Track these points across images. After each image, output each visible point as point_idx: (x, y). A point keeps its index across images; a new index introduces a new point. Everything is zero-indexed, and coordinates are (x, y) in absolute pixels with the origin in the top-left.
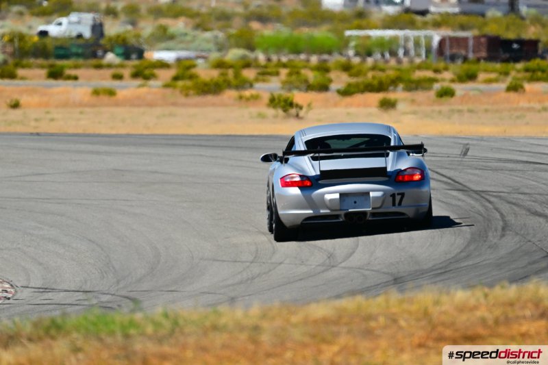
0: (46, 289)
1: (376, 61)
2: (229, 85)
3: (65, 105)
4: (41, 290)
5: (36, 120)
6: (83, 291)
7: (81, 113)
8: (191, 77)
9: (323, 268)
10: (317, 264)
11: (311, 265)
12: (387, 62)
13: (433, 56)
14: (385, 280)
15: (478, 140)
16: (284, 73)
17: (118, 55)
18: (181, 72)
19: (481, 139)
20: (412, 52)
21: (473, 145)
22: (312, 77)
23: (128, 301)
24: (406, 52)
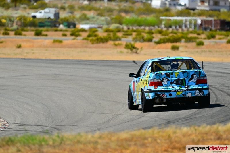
0: (22, 124)
1: (173, 29)
2: (110, 39)
3: (40, 46)
4: (20, 125)
5: (27, 53)
6: (37, 125)
7: (46, 50)
8: (96, 36)
9: (138, 117)
10: (137, 115)
11: (134, 115)
12: (177, 30)
13: (197, 28)
14: (164, 122)
15: (208, 63)
16: (134, 34)
17: (65, 26)
18: (91, 33)
19: (210, 63)
20: (188, 26)
21: (206, 66)
22: (146, 36)
23: (56, 129)
24: (186, 26)
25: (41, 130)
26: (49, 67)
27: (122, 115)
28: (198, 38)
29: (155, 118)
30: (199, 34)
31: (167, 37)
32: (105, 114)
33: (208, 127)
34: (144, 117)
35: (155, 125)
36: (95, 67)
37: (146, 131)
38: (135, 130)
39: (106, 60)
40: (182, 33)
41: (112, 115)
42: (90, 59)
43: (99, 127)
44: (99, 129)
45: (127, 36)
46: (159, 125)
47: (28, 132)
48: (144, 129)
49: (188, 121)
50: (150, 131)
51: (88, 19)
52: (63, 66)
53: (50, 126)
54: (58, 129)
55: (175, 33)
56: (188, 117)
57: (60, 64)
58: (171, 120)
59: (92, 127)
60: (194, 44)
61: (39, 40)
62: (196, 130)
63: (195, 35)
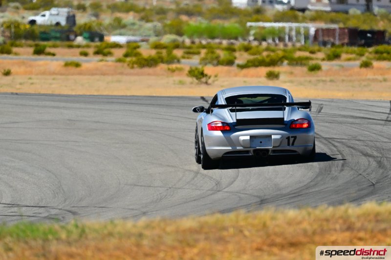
0: (13, 205)
1: (269, 44)
2: (162, 61)
3: (43, 73)
4: (10, 206)
5: (21, 84)
6: (39, 207)
7: (54, 79)
8: (136, 55)
9: (211, 192)
10: (208, 189)
11: (203, 190)
12: (277, 45)
13: (310, 41)
14: (254, 201)
15: (329, 102)
16: (203, 52)
17: (85, 38)
18: (130, 51)
19: (332, 101)
20: (294, 39)
21: (326, 105)
22: (223, 55)
23: (70, 214)
24: (290, 39)
25: (46, 214)
26: (58, 108)
27: (184, 189)
28: (311, 59)
29: (240, 194)
30: (312, 52)
31: (259, 57)
32: (155, 187)
33: (331, 209)
34: (220, 192)
35: (239, 205)
36: (137, 108)
37: (226, 215)
38: (205, 215)
39: (154, 95)
40: (284, 51)
41: (166, 189)
42: (129, 93)
43: (144, 210)
44: (144, 213)
45: (191, 56)
46: (247, 206)
47: (24, 217)
48: (223, 212)
49: (296, 199)
50: (232, 215)
51: (124, 26)
52: (83, 106)
53: (60, 208)
54: (74, 213)
55: (273, 51)
56: (294, 193)
57: (78, 102)
58: (266, 197)
59: (133, 209)
60: (305, 69)
61: (41, 63)
62: (309, 214)
63: (306, 54)
